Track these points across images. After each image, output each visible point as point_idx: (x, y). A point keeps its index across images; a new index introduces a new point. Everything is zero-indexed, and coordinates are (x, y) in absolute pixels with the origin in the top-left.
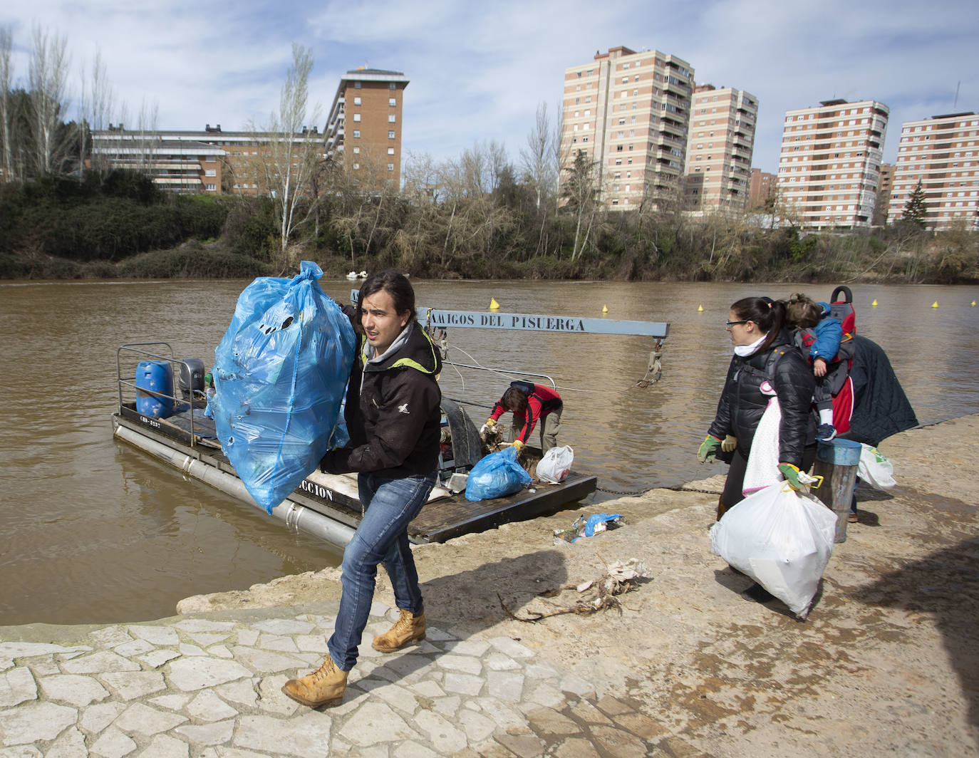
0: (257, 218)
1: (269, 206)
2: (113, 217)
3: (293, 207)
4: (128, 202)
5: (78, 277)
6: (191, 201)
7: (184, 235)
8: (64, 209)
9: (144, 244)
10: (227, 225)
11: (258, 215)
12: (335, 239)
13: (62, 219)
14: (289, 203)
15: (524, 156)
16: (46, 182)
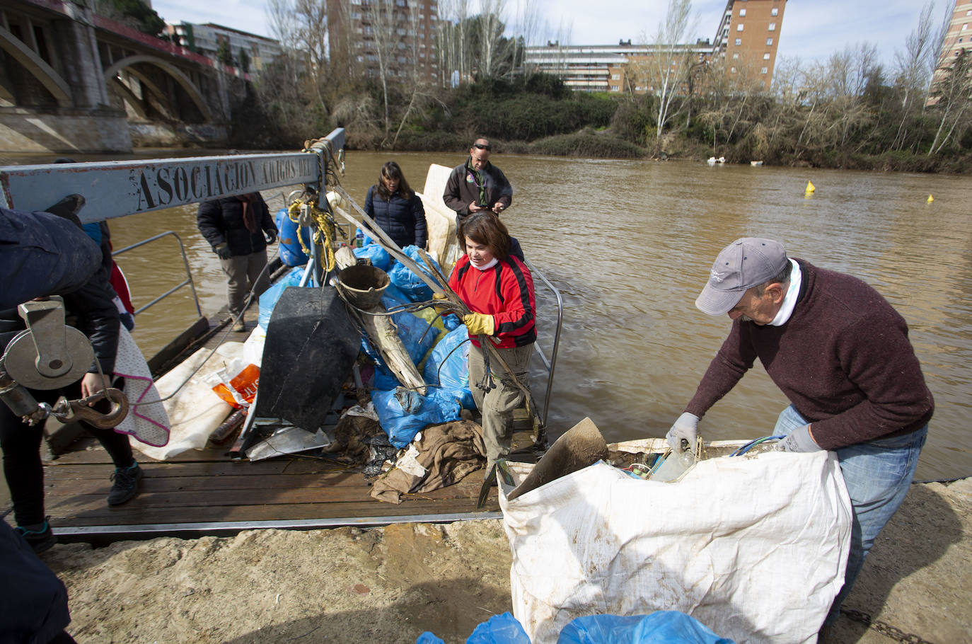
0: (640, 112)
1: (650, 101)
2: (529, 109)
3: (668, 102)
4: (543, 97)
5: (500, 152)
6: (591, 98)
7: (583, 123)
8: (497, 102)
9: (551, 129)
10: (616, 116)
11: (642, 108)
12: (702, 130)
13: (494, 109)
14: (666, 99)
15: (899, 58)
16: (486, 82)
